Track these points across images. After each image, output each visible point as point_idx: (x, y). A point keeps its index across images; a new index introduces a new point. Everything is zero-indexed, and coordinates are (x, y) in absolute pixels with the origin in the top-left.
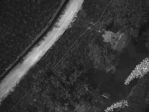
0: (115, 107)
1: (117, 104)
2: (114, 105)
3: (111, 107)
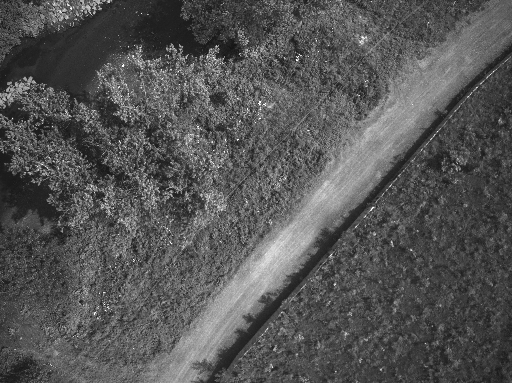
2: (6, 103)
3: (15, 95)
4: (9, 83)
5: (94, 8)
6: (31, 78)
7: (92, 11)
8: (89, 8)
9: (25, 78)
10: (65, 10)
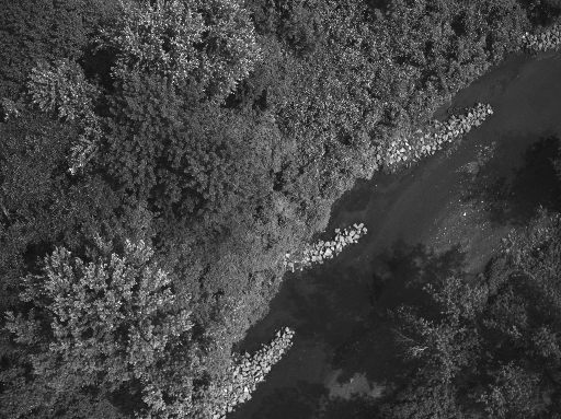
0: (328, 244)
1: (320, 258)
2: (334, 253)
3: (344, 244)
4: (337, 231)
5: (434, 148)
6: (362, 225)
7: (432, 150)
8: (428, 148)
9: (355, 225)
10: (403, 150)
